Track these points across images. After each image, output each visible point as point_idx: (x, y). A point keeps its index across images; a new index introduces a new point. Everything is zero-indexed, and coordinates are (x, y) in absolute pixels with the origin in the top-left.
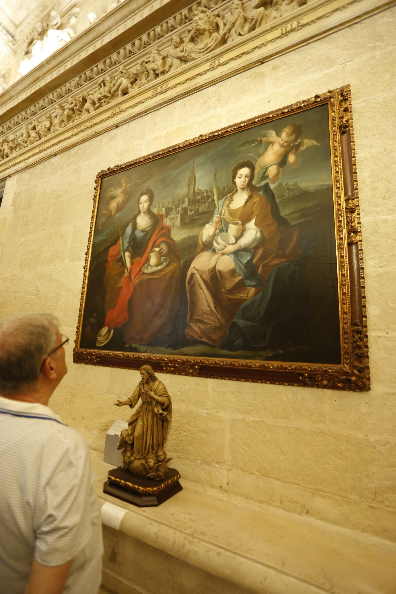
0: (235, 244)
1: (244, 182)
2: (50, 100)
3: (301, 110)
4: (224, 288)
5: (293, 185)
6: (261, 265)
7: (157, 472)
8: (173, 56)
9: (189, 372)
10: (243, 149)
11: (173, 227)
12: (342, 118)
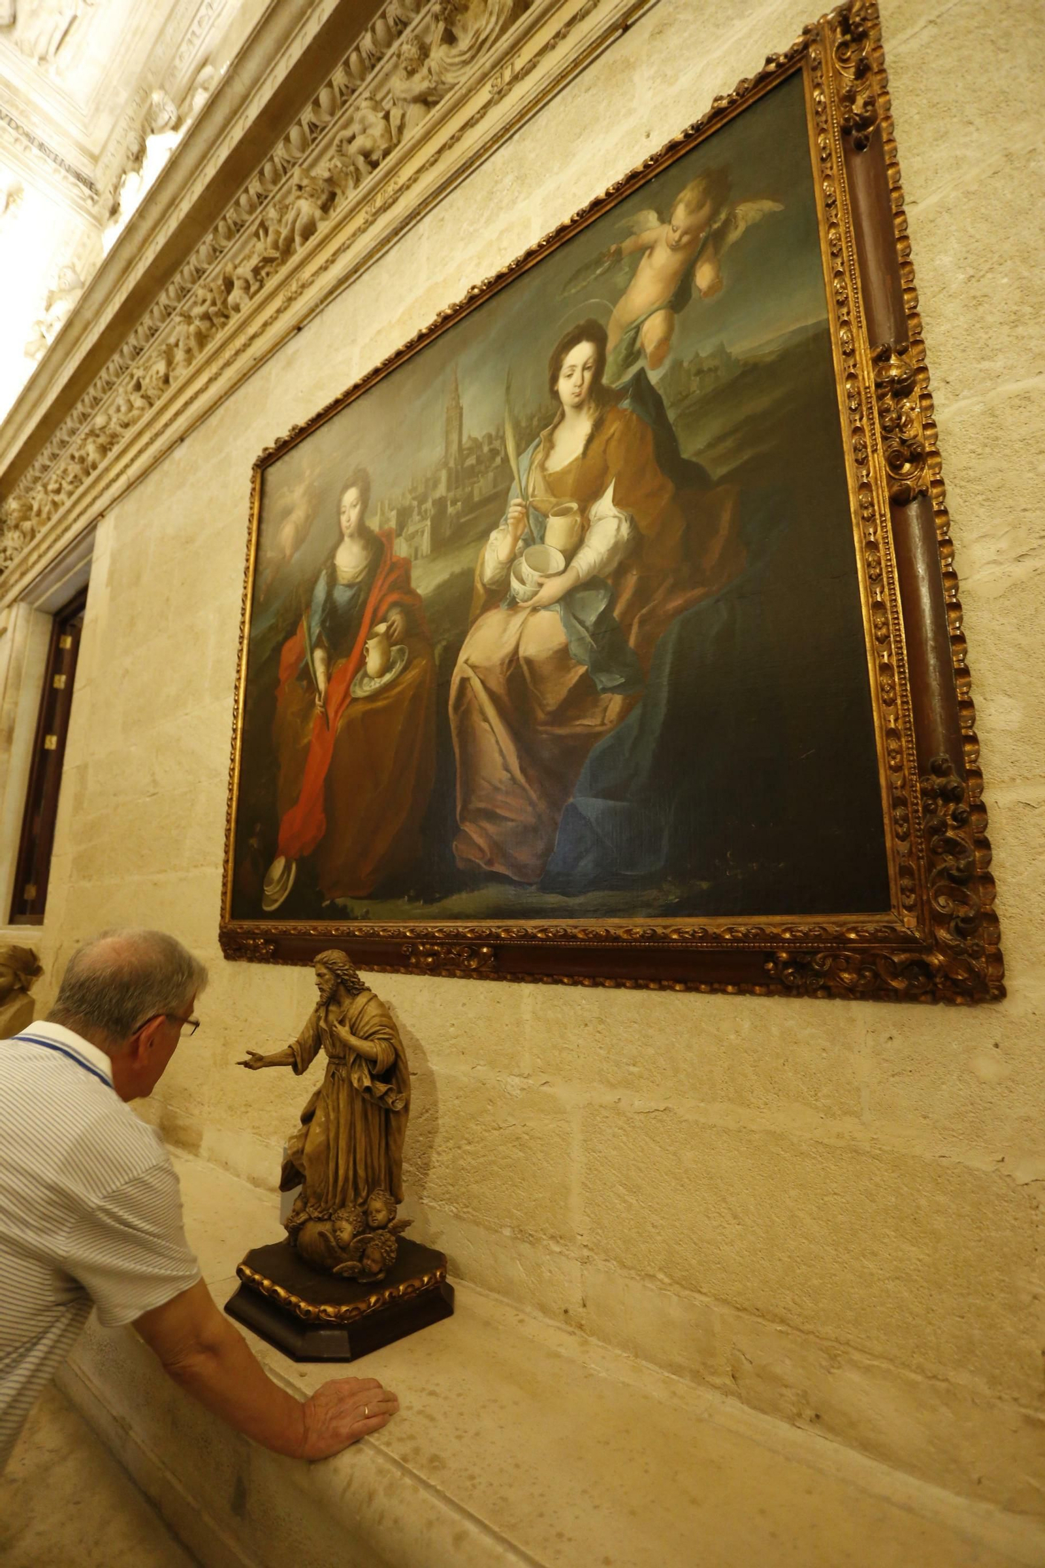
0: (564, 571)
1: (580, 386)
2: (162, 308)
3: (722, 119)
4: (542, 706)
5: (713, 356)
6: (636, 620)
7: (360, 1261)
8: (405, 100)
9: (470, 965)
10: (573, 291)
11: (416, 558)
12: (850, 98)
